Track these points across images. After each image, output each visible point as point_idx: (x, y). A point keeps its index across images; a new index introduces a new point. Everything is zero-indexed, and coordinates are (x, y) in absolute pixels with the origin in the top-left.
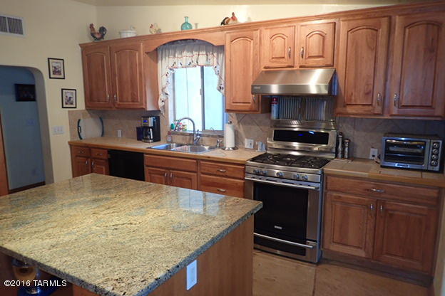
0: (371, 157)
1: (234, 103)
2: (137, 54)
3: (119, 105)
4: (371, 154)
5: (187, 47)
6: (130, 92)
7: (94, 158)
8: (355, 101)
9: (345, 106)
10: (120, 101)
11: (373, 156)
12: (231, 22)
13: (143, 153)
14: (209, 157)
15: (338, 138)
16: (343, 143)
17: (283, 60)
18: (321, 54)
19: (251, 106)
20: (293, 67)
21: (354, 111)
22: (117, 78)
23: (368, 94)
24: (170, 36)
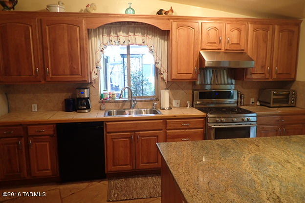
0: (251, 104)
1: (178, 74)
2: (78, 29)
3: (51, 78)
4: (251, 101)
5: (122, 28)
6: (68, 65)
7: (32, 136)
8: (257, 71)
9: (251, 75)
10: (53, 75)
11: (253, 103)
12: (170, 13)
13: (103, 122)
14: (175, 116)
15: (238, 94)
16: (241, 96)
17: (215, 45)
18: (238, 43)
19: (193, 76)
20: (221, 49)
21: (256, 77)
22: (49, 51)
23: (263, 67)
24: (118, 17)
